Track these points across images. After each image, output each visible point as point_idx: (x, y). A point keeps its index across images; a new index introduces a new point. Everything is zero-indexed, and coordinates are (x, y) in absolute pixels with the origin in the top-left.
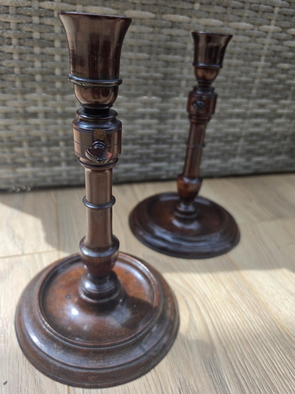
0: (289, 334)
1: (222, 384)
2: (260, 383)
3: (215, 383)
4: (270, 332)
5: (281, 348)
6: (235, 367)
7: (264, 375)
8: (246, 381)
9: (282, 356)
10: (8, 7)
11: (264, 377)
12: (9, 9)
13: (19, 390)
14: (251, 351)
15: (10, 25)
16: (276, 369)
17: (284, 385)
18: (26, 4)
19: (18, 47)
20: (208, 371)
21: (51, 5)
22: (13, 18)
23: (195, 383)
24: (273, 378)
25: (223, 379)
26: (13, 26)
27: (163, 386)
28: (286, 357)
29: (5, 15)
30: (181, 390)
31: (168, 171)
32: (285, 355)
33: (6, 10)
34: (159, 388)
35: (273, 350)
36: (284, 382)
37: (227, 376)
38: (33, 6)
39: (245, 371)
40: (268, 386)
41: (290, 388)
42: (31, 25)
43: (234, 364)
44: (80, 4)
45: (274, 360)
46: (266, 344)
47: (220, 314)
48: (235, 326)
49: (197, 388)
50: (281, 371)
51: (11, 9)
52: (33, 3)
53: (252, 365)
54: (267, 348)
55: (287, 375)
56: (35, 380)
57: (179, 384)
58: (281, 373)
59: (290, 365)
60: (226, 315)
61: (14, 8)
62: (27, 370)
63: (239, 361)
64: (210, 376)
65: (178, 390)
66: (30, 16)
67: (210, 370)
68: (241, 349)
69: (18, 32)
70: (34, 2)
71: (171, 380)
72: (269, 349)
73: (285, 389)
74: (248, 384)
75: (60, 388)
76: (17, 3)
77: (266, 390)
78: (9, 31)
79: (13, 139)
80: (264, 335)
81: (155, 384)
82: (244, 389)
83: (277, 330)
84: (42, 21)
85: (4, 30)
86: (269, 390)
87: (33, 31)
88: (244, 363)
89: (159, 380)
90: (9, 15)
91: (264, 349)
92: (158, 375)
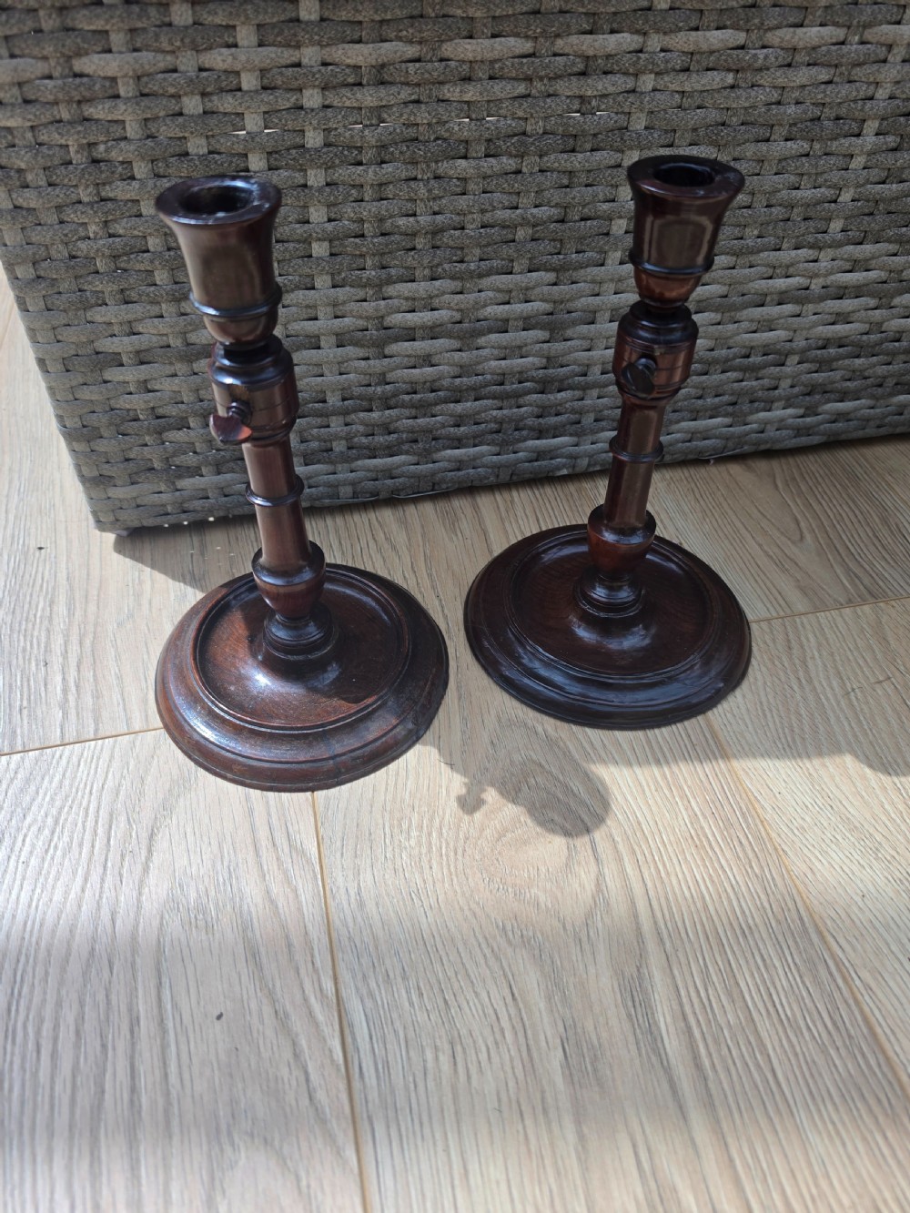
0: (822, 928)
1: (651, 1034)
2: (734, 1036)
3: (638, 1031)
4: (779, 922)
5: (797, 961)
6: (685, 1000)
7: (746, 1018)
8: (705, 1030)
9: (795, 979)
10: (114, 80)
11: (744, 1023)
12: (117, 83)
13: (248, 1030)
14: (727, 966)
15: (124, 128)
16: (775, 1006)
17: (784, 1042)
18: (162, 65)
19: (150, 183)
20: (625, 1006)
21: (230, 59)
22: (130, 110)
23: (596, 1028)
24: (764, 1026)
25: (656, 1024)
26: (132, 130)
27: (529, 1032)
28: (803, 982)
29: (108, 104)
30: (565, 1041)
31: (574, 457)
32: (801, 977)
33: (111, 87)
34: (521, 1035)
35: (778, 964)
36: (788, 1037)
37: (664, 1017)
38: (182, 68)
39: (705, 1007)
40: (750, 1043)
41: (798, 1049)
42: (181, 119)
43: (683, 993)
44: (312, 43)
45: (775, 988)
46: (763, 952)
47: (668, 874)
48: (699, 905)
49: (599, 1039)
50: (784, 1011)
51: (123, 85)
52: (180, 59)
53: (723, 997)
54: (764, 960)
55: (796, 1021)
56: (276, 1012)
57: (563, 1030)
58: (783, 1017)
59: (807, 1001)
60: (680, 876)
61: (131, 81)
62: (258, 990)
63: (696, 987)
64: (629, 1016)
65: (559, 1041)
66: (177, 97)
67: (630, 1004)
68: (704, 959)
69: (149, 142)
70: (184, 57)
71: (546, 1020)
72: (768, 961)
73: (786, 1052)
74: (707, 1036)
75: (325, 1029)
76: (137, 67)
77: (744, 1049)
78: (122, 144)
79: (160, 411)
80: (762, 928)
81: (514, 1027)
82: (698, 1046)
83: (796, 916)
84: (209, 106)
85: (110, 144)
86: (750, 1050)
87: (186, 135)
88: (707, 990)
89: (522, 1019)
90: (118, 101)
91: (756, 962)
92: (520, 1010)
